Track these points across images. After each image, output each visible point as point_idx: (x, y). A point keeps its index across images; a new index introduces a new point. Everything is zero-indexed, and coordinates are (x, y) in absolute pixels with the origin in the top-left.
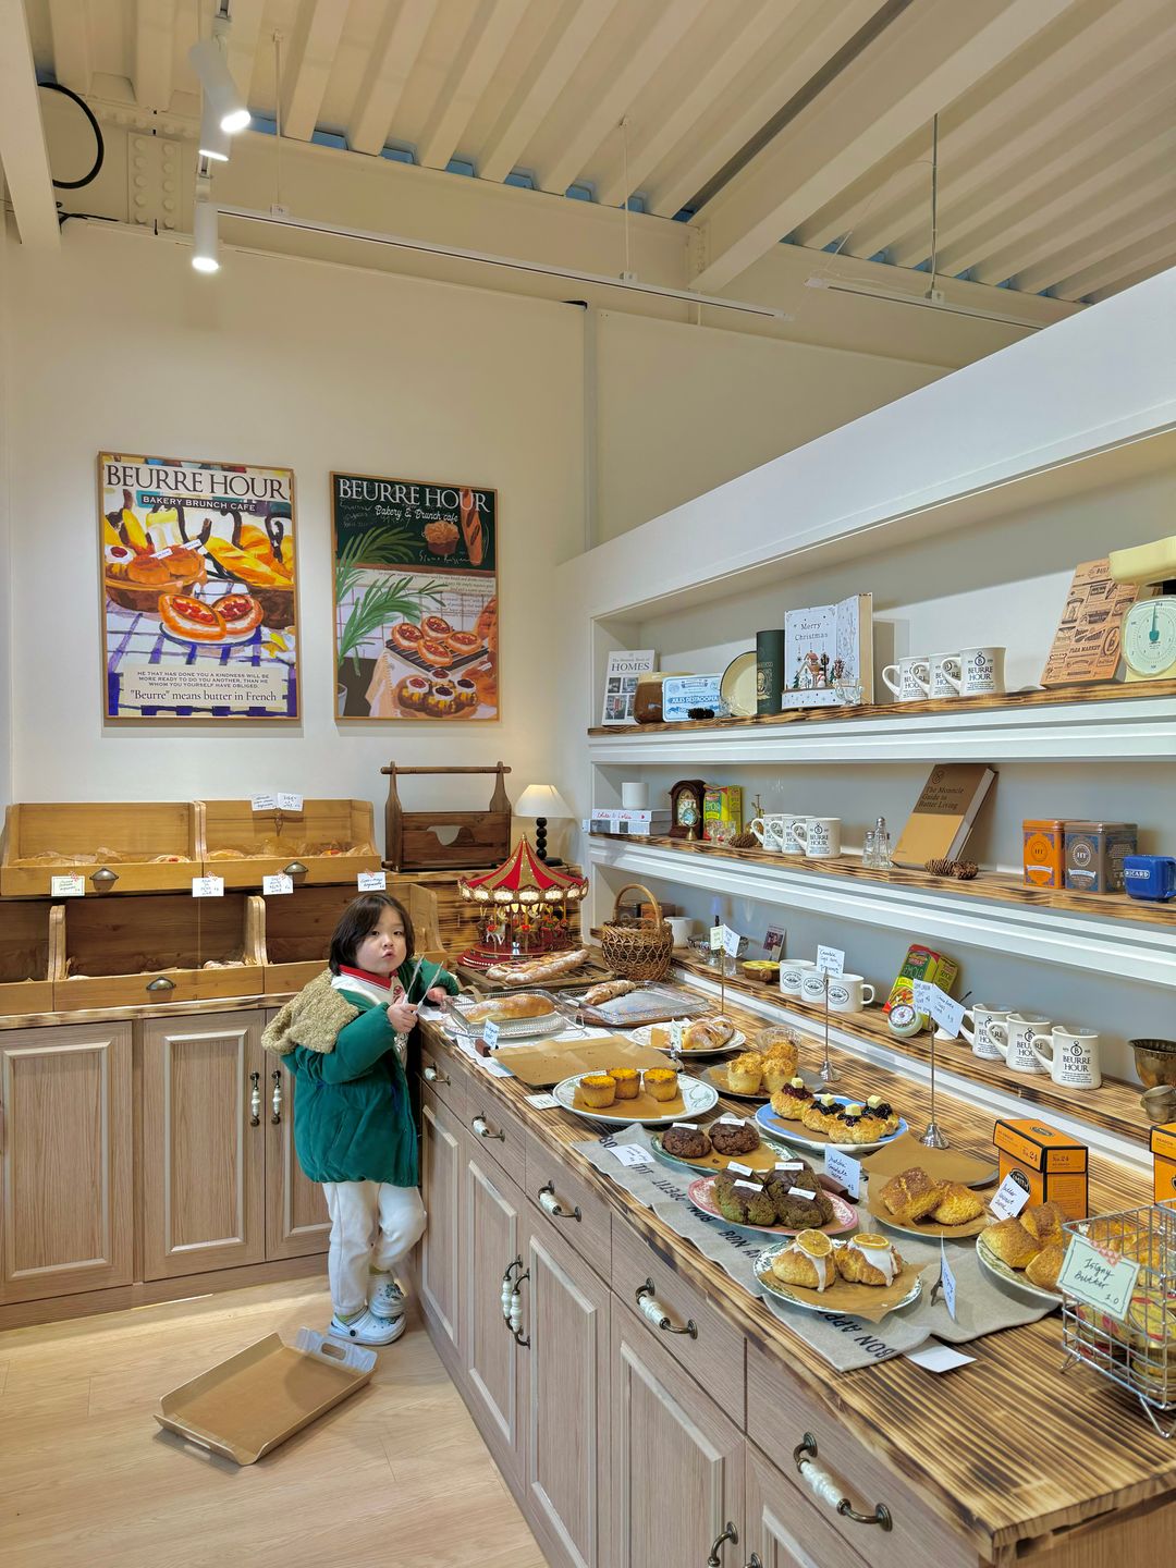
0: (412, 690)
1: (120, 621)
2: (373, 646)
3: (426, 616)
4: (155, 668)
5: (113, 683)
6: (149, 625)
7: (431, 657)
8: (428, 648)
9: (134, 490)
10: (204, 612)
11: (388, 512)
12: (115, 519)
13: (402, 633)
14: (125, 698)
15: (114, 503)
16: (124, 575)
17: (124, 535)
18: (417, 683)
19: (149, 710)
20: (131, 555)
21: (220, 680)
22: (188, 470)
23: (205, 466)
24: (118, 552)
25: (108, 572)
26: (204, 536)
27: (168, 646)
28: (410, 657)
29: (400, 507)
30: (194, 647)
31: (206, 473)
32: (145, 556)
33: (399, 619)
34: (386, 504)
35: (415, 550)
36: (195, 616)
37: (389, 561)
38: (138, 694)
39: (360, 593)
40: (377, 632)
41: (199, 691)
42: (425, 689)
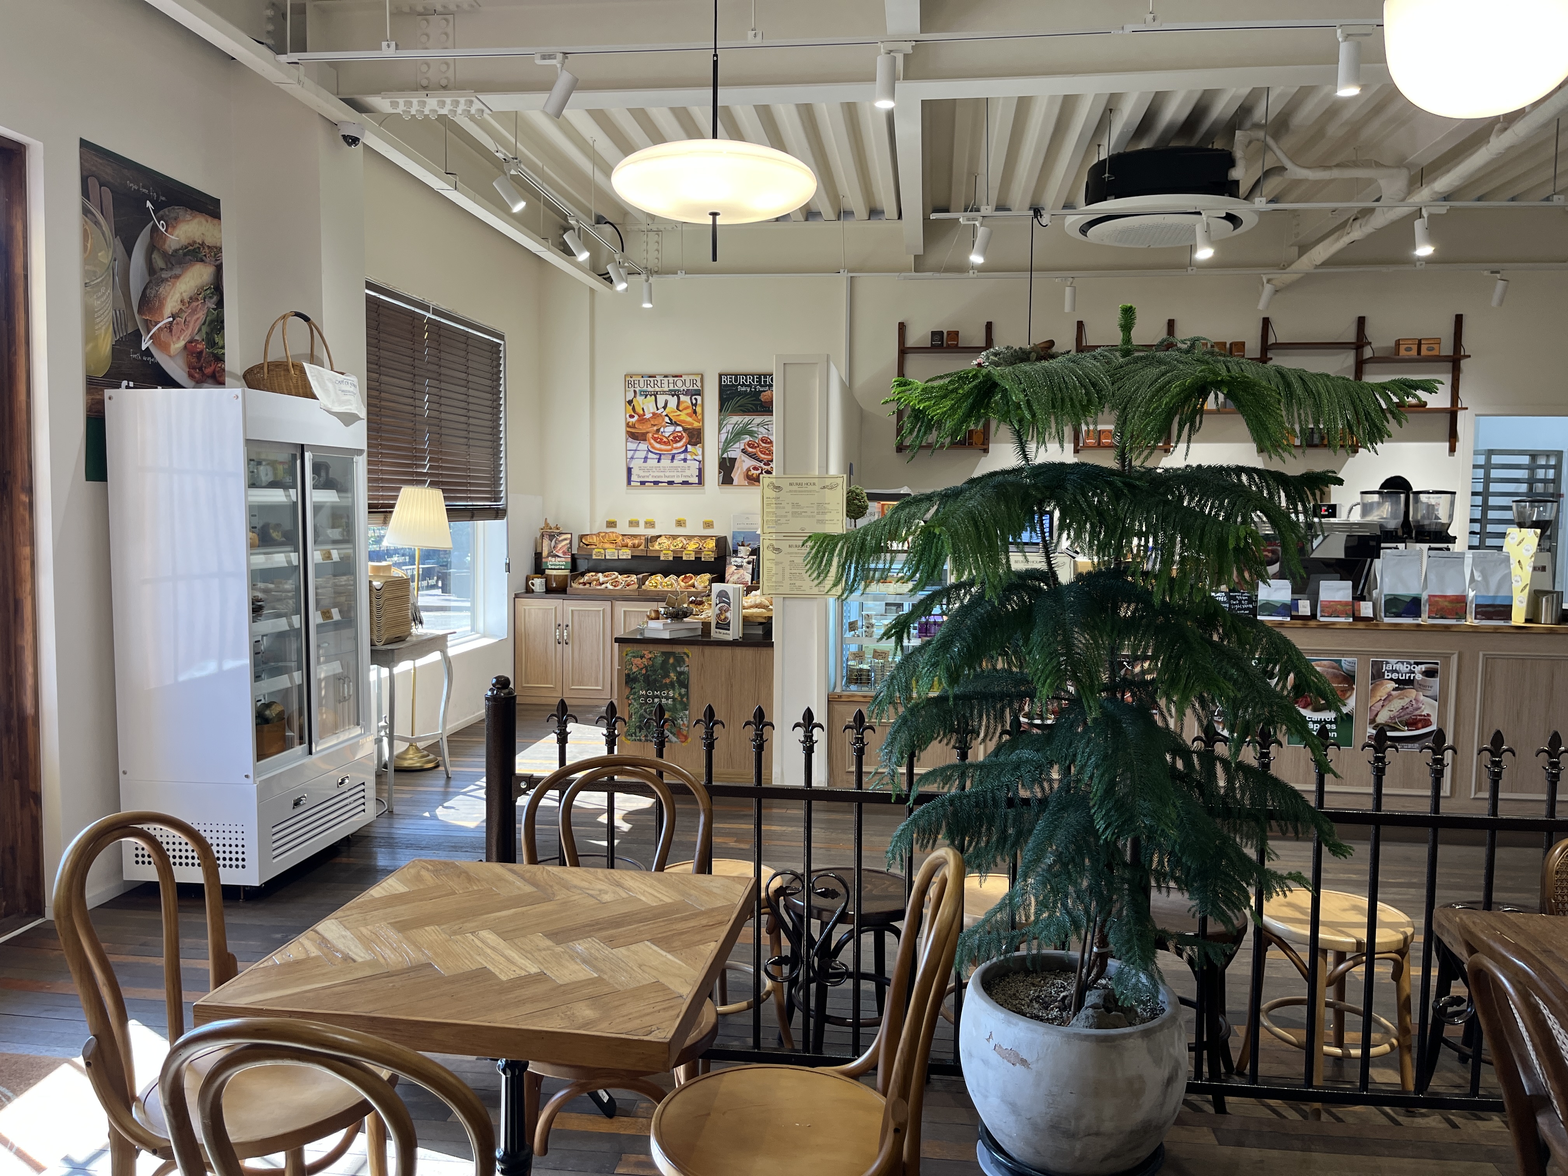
0: (753, 472)
1: (632, 445)
2: (735, 452)
3: (760, 436)
4: (645, 464)
5: (629, 470)
6: (643, 446)
7: (763, 456)
8: (761, 452)
9: (637, 390)
10: (665, 440)
11: (744, 389)
12: (630, 402)
13: (749, 445)
14: (633, 478)
15: (630, 396)
16: (633, 427)
17: (634, 409)
18: (755, 468)
19: (643, 483)
20: (636, 417)
21: (672, 469)
22: (658, 378)
23: (666, 376)
24: (631, 416)
25: (628, 425)
26: (665, 407)
27: (650, 455)
28: (752, 456)
29: (750, 386)
30: (660, 455)
31: (666, 379)
32: (641, 417)
33: (748, 438)
34: (743, 385)
35: (756, 405)
36: (661, 442)
37: (744, 411)
38: (639, 476)
39: (730, 427)
40: (737, 445)
41: (662, 474)
42: (760, 471)
